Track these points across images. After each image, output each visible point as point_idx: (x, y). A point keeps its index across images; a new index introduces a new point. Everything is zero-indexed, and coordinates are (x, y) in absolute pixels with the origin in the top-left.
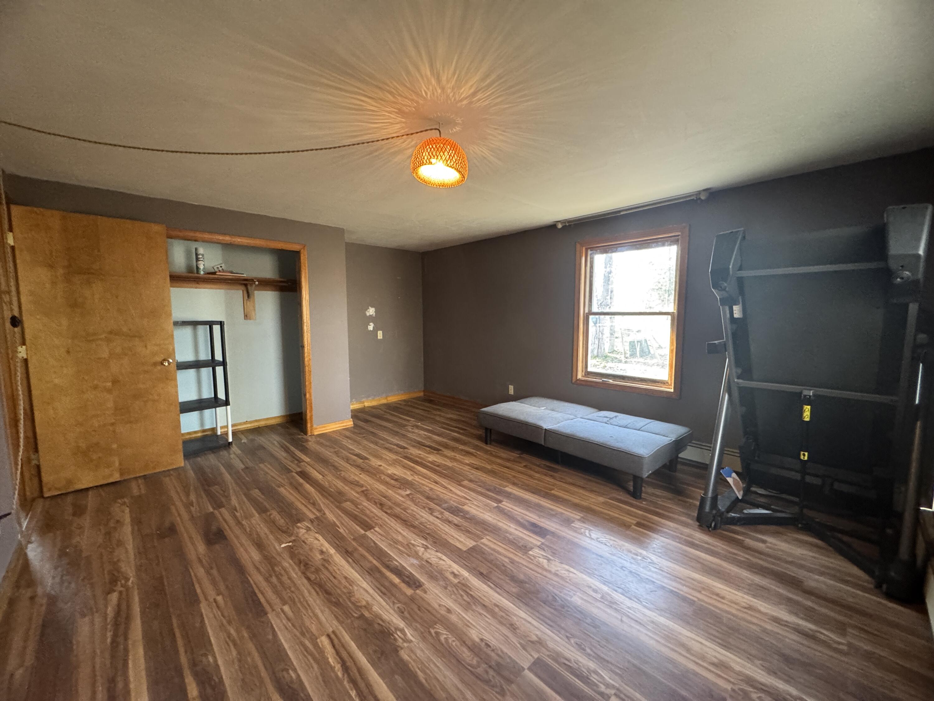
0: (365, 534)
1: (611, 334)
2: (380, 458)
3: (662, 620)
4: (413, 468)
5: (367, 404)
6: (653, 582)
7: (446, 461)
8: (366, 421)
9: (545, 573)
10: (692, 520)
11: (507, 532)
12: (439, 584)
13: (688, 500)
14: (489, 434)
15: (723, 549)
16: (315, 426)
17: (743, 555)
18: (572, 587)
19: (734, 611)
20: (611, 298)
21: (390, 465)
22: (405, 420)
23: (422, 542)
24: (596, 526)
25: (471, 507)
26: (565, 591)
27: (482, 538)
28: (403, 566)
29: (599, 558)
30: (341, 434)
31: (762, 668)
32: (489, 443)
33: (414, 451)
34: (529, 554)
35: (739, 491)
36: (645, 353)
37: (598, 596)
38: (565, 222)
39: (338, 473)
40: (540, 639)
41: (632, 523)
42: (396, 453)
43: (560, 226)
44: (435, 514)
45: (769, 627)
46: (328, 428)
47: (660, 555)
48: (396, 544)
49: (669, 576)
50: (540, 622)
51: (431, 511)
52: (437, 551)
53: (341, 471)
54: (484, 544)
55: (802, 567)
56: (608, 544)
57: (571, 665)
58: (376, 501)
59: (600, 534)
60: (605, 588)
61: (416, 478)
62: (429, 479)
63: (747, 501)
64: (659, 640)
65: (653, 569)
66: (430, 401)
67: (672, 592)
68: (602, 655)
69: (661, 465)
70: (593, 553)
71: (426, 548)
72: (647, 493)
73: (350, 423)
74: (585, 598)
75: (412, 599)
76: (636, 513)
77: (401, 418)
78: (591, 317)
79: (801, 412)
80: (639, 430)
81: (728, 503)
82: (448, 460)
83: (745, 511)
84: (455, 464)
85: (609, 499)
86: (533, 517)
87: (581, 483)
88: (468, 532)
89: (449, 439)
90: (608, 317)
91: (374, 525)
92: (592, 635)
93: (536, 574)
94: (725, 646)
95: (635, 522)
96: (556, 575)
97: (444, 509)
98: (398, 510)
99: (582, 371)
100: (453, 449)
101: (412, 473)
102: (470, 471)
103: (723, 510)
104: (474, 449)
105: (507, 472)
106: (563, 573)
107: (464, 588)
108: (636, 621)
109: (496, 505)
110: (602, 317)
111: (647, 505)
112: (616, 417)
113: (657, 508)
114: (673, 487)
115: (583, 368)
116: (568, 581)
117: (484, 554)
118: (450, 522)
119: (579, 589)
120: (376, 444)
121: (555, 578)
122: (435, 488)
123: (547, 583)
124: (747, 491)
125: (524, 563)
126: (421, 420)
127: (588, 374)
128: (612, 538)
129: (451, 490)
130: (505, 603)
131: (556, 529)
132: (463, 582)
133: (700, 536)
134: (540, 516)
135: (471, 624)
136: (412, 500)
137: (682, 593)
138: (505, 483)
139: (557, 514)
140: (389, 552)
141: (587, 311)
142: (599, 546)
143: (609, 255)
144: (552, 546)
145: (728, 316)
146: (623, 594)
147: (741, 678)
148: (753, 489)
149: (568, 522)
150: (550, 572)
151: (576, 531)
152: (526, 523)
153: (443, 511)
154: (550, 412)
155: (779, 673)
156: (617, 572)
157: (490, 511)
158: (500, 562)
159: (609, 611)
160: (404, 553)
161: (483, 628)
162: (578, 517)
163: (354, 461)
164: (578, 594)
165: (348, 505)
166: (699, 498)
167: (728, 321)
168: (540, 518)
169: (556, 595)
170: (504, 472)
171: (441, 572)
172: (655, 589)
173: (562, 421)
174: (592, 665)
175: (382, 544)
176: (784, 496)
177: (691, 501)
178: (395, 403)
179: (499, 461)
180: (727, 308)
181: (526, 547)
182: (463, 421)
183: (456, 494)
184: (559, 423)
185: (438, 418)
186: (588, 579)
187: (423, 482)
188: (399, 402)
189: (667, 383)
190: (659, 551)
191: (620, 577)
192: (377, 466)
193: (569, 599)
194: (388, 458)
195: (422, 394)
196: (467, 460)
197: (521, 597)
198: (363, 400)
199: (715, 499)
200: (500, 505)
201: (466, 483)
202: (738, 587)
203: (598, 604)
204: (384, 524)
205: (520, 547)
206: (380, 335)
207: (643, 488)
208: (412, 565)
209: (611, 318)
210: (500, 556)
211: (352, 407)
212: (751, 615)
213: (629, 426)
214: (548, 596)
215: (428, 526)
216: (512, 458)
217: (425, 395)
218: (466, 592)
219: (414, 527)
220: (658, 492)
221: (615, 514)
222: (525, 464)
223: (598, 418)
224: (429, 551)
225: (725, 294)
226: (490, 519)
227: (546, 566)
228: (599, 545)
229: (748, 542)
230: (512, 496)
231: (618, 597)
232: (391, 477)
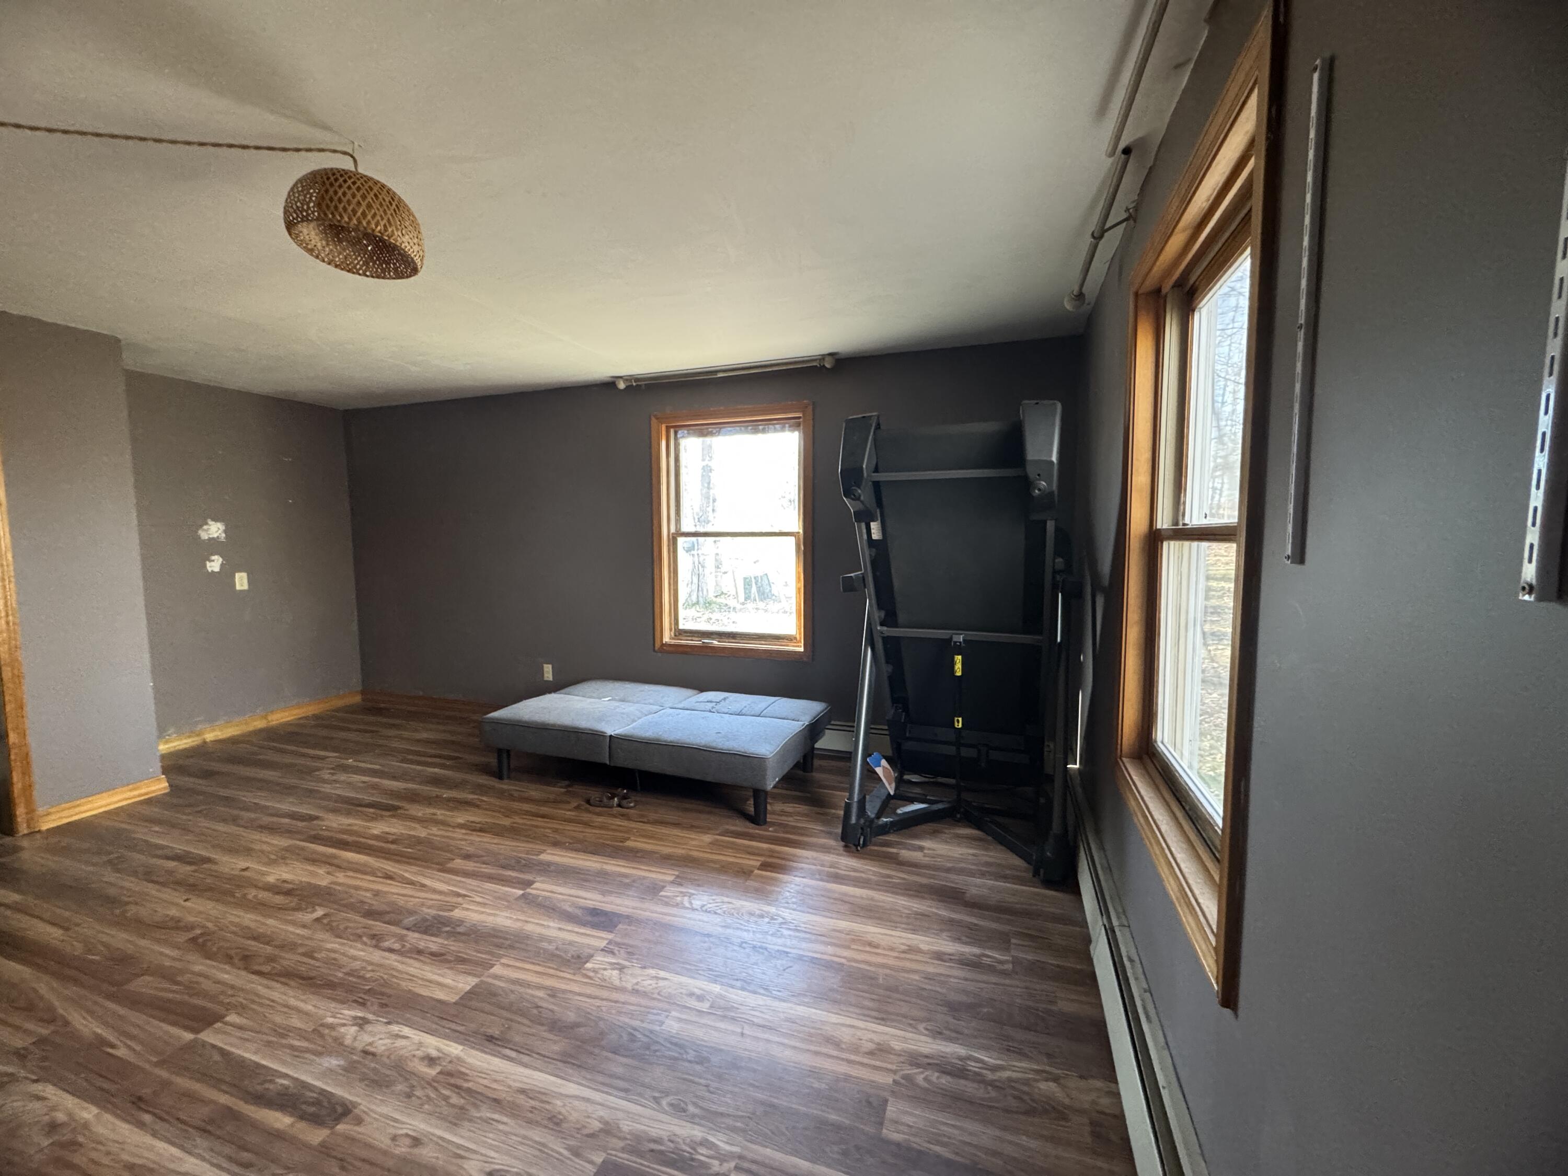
0: (195, 1040)
1: (718, 567)
2: (248, 852)
3: (802, 1011)
4: (334, 857)
5: (210, 736)
6: (787, 953)
7: (414, 829)
8: (208, 774)
9: (615, 996)
10: (836, 840)
11: (542, 938)
12: (393, 1093)
13: (828, 811)
14: (505, 761)
15: (875, 874)
16: (41, 810)
17: (898, 875)
18: (660, 1005)
19: (891, 962)
20: (713, 510)
21: (271, 863)
22: (313, 757)
23: (353, 1013)
24: (699, 885)
25: (468, 909)
26: (651, 1017)
27: (492, 966)
28: (303, 1082)
29: (706, 939)
30: (131, 816)
31: (927, 1032)
32: (505, 776)
33: (335, 822)
34: (585, 969)
35: (890, 784)
36: (764, 595)
37: (704, 1006)
38: (630, 380)
39: (117, 912)
40: (606, 1123)
41: (754, 867)
42: (289, 832)
43: (622, 385)
44: (386, 944)
45: (931, 969)
46: (85, 808)
47: (795, 906)
48: (283, 1036)
49: (808, 936)
50: (606, 1089)
51: (377, 940)
52: (389, 1023)
53: (127, 903)
54: (496, 977)
55: (961, 871)
56: (719, 911)
57: (663, 1148)
58: (232, 952)
59: (705, 898)
60: (716, 988)
61: (341, 877)
62: (373, 874)
63: (901, 797)
64: (798, 1044)
65: (786, 932)
66: (378, 711)
67: (813, 960)
68: (714, 1107)
69: (791, 766)
70: (696, 933)
71: (362, 1023)
72: (773, 813)
73: (160, 786)
74: (684, 1017)
75: (325, 1149)
76: (758, 848)
77: (304, 755)
78: (681, 541)
79: (953, 664)
80: (759, 716)
81: (878, 804)
82: (417, 826)
83: (899, 811)
84: (435, 830)
85: (719, 835)
86: (592, 898)
87: (672, 816)
88: (463, 961)
89: (421, 783)
90: (710, 540)
91: (223, 1011)
92: (697, 1080)
93: (598, 1003)
94: (883, 1019)
95: (758, 864)
96: (635, 992)
97: (408, 929)
98: (289, 959)
99: (671, 630)
100: (430, 801)
101: (331, 869)
102: (466, 837)
103: (873, 816)
104: (473, 793)
105: (543, 824)
106: (647, 984)
107: (452, 1081)
108: (764, 1026)
109: (521, 892)
110: (701, 539)
111: (775, 831)
112: (725, 699)
113: (787, 833)
114: (808, 795)
115: (671, 624)
116: (655, 996)
117: (495, 995)
118: (420, 952)
119: (675, 1003)
120: (235, 820)
121: (633, 999)
122: (385, 889)
123: (620, 1013)
124: (899, 781)
125: (576, 988)
126: (354, 753)
127: (680, 633)
128: (726, 899)
129: (423, 886)
130: (539, 1079)
131: (634, 908)
132: (450, 1067)
133: (847, 863)
134: (603, 893)
135: (468, 1150)
136: (331, 929)
137: (825, 957)
138: (537, 847)
139: (634, 881)
140: (264, 1062)
141: (673, 530)
142: (705, 919)
143: (708, 440)
144: (626, 941)
145: (865, 537)
146: (743, 989)
147: (902, 1059)
148: (906, 777)
149: (654, 890)
150: (623, 990)
151: (667, 904)
152: (579, 912)
153: (405, 932)
154: (617, 704)
155: (947, 1032)
156: (735, 954)
157: (508, 907)
158: (528, 1001)
159: (722, 1025)
160: (308, 1051)
161: (491, 1147)
162: (671, 878)
163: (170, 872)
164: (674, 1013)
165: (144, 985)
166: (843, 805)
167: (865, 543)
168: (604, 895)
169: (635, 1029)
170: (537, 827)
171: (400, 1067)
172: (790, 964)
173: (639, 718)
174: (698, 1133)
175: (247, 1050)
176: (940, 780)
177: (833, 811)
178: (288, 724)
179: (526, 807)
180: (863, 525)
181: (579, 957)
182: (453, 742)
183: (435, 891)
184: (634, 721)
185: (395, 744)
186: (690, 981)
187: (358, 883)
188: (302, 722)
189: (795, 638)
190: (794, 900)
191: (739, 961)
192: (236, 873)
193: (658, 1028)
194: (265, 847)
195: (358, 699)
196: (461, 818)
197: (571, 1056)
198: (200, 727)
199: (862, 803)
200: (529, 890)
201: (458, 863)
202: (894, 924)
203: (705, 1020)
204: (253, 1002)
205: (569, 961)
206: (241, 581)
207: (769, 807)
208: (329, 1073)
209: (715, 542)
210: (530, 991)
211: (163, 748)
212: (912, 960)
213: (744, 712)
214: (621, 1036)
215: (368, 975)
216: (552, 797)
217: (363, 700)
218: (457, 1087)
219: (331, 985)
220: (789, 807)
221: (729, 858)
222: (576, 804)
223: (698, 706)
224: (369, 1028)
225: (859, 506)
226: (508, 923)
227: (617, 983)
228: (705, 917)
229: (905, 854)
230: (552, 868)
231: (736, 996)
232: (275, 889)
